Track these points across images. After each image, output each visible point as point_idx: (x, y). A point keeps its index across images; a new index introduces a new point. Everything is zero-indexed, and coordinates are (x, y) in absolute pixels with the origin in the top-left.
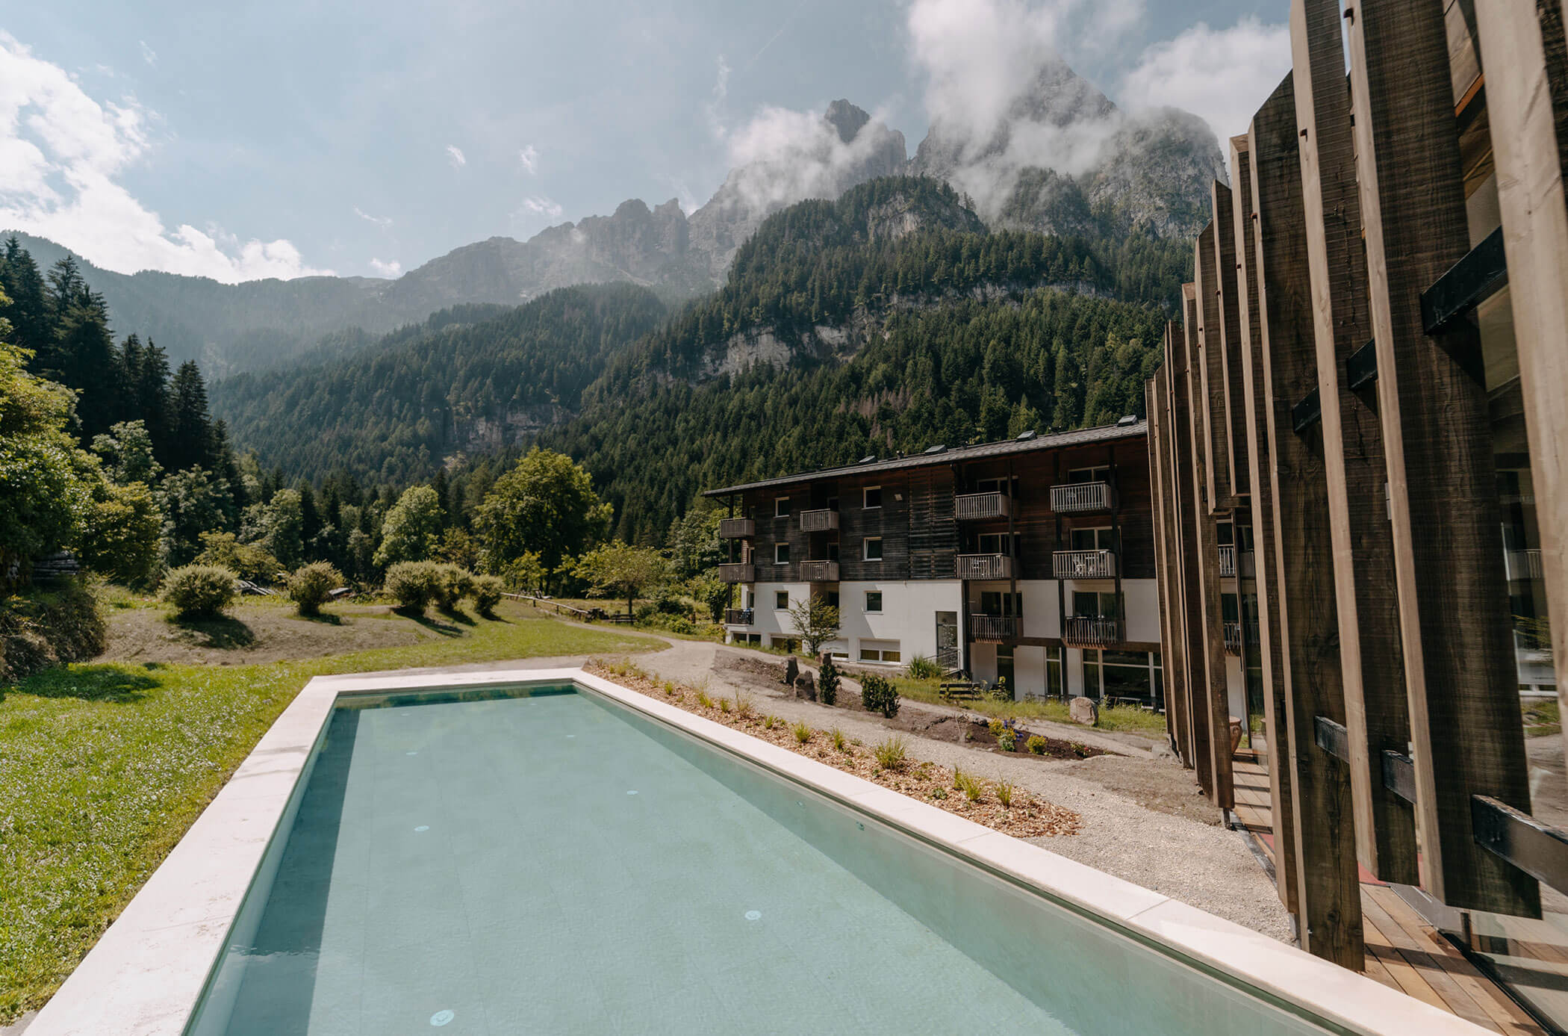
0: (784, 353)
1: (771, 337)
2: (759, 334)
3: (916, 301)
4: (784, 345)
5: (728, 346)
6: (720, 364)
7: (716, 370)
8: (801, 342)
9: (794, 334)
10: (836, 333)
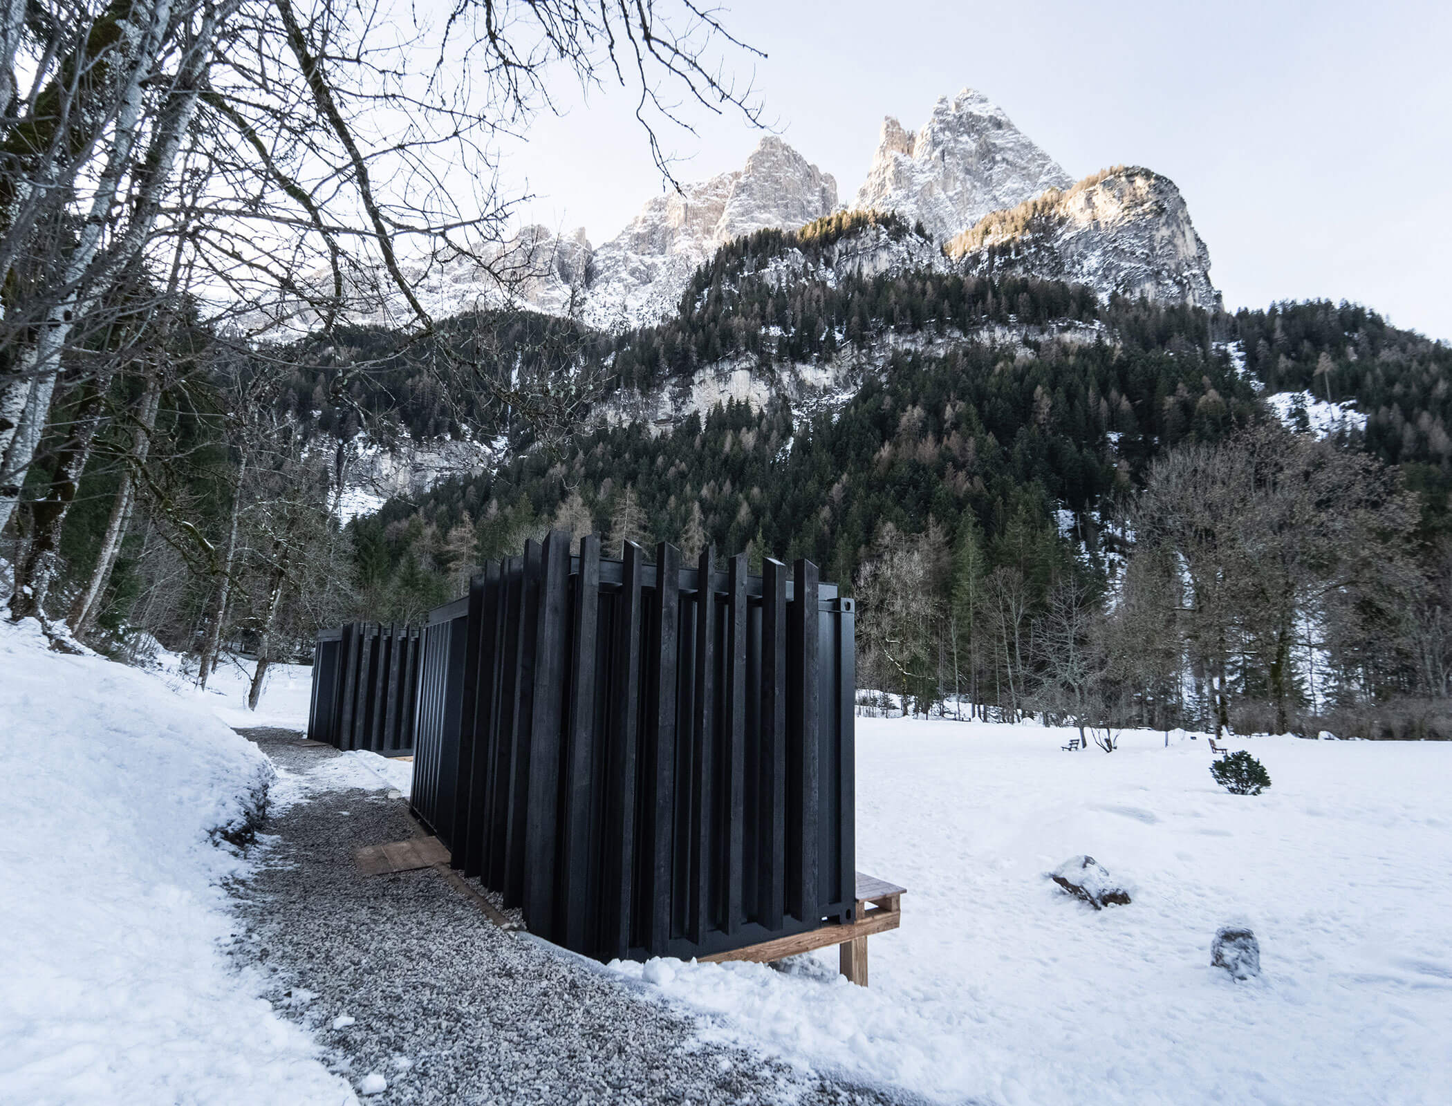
0: (762, 393)
1: (747, 373)
2: (733, 370)
3: (914, 341)
4: (762, 383)
5: (692, 383)
6: (683, 403)
7: (678, 409)
8: (780, 380)
9: (773, 372)
10: (820, 373)
